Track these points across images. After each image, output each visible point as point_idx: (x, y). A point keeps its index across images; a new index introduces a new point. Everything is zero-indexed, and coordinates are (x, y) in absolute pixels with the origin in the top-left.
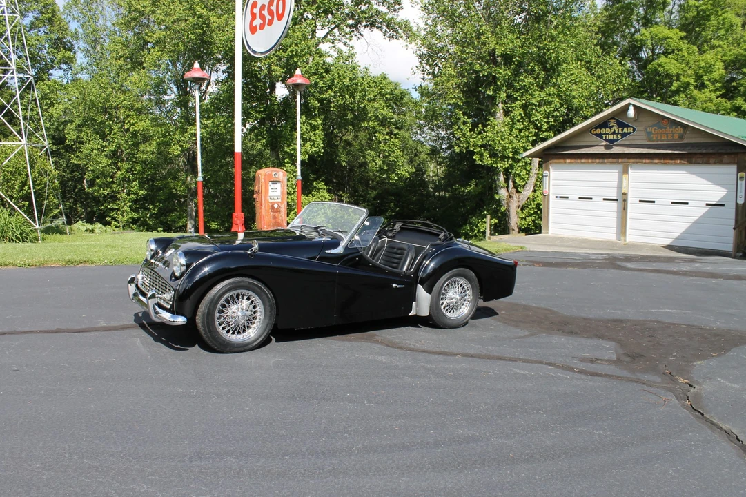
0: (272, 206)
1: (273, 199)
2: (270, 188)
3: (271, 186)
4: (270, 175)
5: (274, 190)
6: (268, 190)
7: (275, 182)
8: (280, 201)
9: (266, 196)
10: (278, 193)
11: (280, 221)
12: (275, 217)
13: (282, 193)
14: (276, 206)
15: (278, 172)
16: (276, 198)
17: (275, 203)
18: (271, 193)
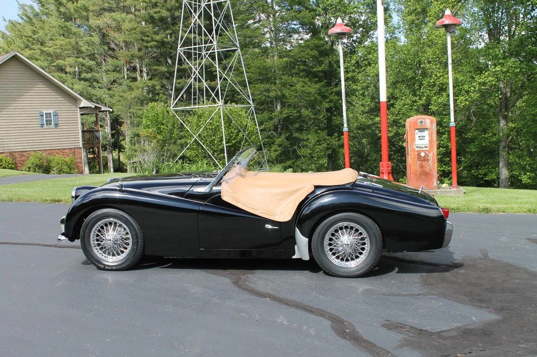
0: (419, 155)
1: (420, 147)
2: (417, 136)
3: (418, 134)
4: (416, 122)
5: (422, 138)
6: (415, 138)
7: (422, 130)
8: (428, 149)
9: (412, 145)
10: (426, 142)
11: (427, 170)
12: (422, 166)
13: (431, 141)
14: (423, 154)
15: (424, 119)
16: (422, 146)
17: (422, 151)
18: (418, 142)
